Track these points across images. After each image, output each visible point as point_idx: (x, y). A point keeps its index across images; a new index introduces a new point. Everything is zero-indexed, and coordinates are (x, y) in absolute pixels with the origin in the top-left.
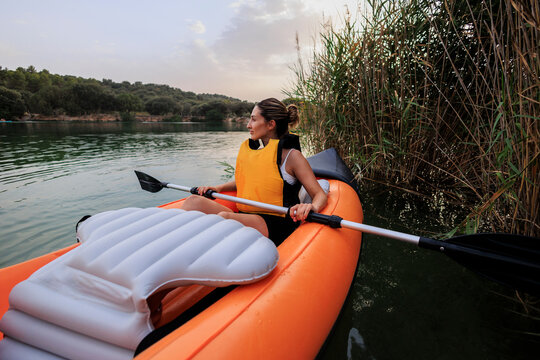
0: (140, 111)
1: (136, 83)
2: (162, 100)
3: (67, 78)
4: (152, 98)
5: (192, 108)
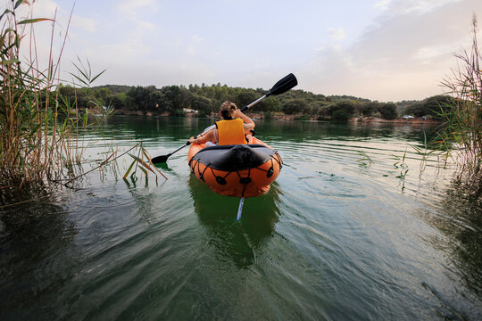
0: (277, 111)
2: (296, 102)
3: (236, 89)
4: (289, 101)
5: (320, 109)
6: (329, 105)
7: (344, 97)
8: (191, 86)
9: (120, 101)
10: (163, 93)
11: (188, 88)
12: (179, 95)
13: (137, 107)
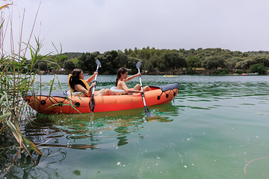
0: (198, 67)
1: (199, 49)
2: (214, 59)
3: (163, 51)
5: (238, 64)
6: (246, 60)
7: (260, 52)
8: (126, 50)
9: (74, 64)
10: (105, 56)
11: (124, 52)
12: (117, 57)
13: (86, 68)
